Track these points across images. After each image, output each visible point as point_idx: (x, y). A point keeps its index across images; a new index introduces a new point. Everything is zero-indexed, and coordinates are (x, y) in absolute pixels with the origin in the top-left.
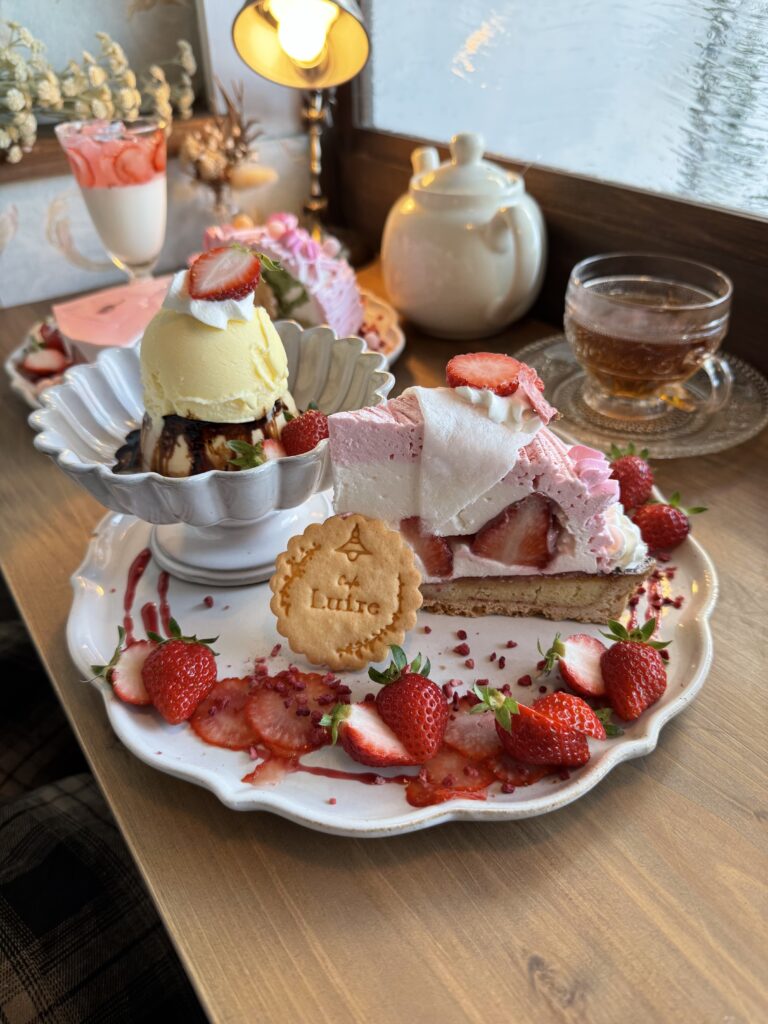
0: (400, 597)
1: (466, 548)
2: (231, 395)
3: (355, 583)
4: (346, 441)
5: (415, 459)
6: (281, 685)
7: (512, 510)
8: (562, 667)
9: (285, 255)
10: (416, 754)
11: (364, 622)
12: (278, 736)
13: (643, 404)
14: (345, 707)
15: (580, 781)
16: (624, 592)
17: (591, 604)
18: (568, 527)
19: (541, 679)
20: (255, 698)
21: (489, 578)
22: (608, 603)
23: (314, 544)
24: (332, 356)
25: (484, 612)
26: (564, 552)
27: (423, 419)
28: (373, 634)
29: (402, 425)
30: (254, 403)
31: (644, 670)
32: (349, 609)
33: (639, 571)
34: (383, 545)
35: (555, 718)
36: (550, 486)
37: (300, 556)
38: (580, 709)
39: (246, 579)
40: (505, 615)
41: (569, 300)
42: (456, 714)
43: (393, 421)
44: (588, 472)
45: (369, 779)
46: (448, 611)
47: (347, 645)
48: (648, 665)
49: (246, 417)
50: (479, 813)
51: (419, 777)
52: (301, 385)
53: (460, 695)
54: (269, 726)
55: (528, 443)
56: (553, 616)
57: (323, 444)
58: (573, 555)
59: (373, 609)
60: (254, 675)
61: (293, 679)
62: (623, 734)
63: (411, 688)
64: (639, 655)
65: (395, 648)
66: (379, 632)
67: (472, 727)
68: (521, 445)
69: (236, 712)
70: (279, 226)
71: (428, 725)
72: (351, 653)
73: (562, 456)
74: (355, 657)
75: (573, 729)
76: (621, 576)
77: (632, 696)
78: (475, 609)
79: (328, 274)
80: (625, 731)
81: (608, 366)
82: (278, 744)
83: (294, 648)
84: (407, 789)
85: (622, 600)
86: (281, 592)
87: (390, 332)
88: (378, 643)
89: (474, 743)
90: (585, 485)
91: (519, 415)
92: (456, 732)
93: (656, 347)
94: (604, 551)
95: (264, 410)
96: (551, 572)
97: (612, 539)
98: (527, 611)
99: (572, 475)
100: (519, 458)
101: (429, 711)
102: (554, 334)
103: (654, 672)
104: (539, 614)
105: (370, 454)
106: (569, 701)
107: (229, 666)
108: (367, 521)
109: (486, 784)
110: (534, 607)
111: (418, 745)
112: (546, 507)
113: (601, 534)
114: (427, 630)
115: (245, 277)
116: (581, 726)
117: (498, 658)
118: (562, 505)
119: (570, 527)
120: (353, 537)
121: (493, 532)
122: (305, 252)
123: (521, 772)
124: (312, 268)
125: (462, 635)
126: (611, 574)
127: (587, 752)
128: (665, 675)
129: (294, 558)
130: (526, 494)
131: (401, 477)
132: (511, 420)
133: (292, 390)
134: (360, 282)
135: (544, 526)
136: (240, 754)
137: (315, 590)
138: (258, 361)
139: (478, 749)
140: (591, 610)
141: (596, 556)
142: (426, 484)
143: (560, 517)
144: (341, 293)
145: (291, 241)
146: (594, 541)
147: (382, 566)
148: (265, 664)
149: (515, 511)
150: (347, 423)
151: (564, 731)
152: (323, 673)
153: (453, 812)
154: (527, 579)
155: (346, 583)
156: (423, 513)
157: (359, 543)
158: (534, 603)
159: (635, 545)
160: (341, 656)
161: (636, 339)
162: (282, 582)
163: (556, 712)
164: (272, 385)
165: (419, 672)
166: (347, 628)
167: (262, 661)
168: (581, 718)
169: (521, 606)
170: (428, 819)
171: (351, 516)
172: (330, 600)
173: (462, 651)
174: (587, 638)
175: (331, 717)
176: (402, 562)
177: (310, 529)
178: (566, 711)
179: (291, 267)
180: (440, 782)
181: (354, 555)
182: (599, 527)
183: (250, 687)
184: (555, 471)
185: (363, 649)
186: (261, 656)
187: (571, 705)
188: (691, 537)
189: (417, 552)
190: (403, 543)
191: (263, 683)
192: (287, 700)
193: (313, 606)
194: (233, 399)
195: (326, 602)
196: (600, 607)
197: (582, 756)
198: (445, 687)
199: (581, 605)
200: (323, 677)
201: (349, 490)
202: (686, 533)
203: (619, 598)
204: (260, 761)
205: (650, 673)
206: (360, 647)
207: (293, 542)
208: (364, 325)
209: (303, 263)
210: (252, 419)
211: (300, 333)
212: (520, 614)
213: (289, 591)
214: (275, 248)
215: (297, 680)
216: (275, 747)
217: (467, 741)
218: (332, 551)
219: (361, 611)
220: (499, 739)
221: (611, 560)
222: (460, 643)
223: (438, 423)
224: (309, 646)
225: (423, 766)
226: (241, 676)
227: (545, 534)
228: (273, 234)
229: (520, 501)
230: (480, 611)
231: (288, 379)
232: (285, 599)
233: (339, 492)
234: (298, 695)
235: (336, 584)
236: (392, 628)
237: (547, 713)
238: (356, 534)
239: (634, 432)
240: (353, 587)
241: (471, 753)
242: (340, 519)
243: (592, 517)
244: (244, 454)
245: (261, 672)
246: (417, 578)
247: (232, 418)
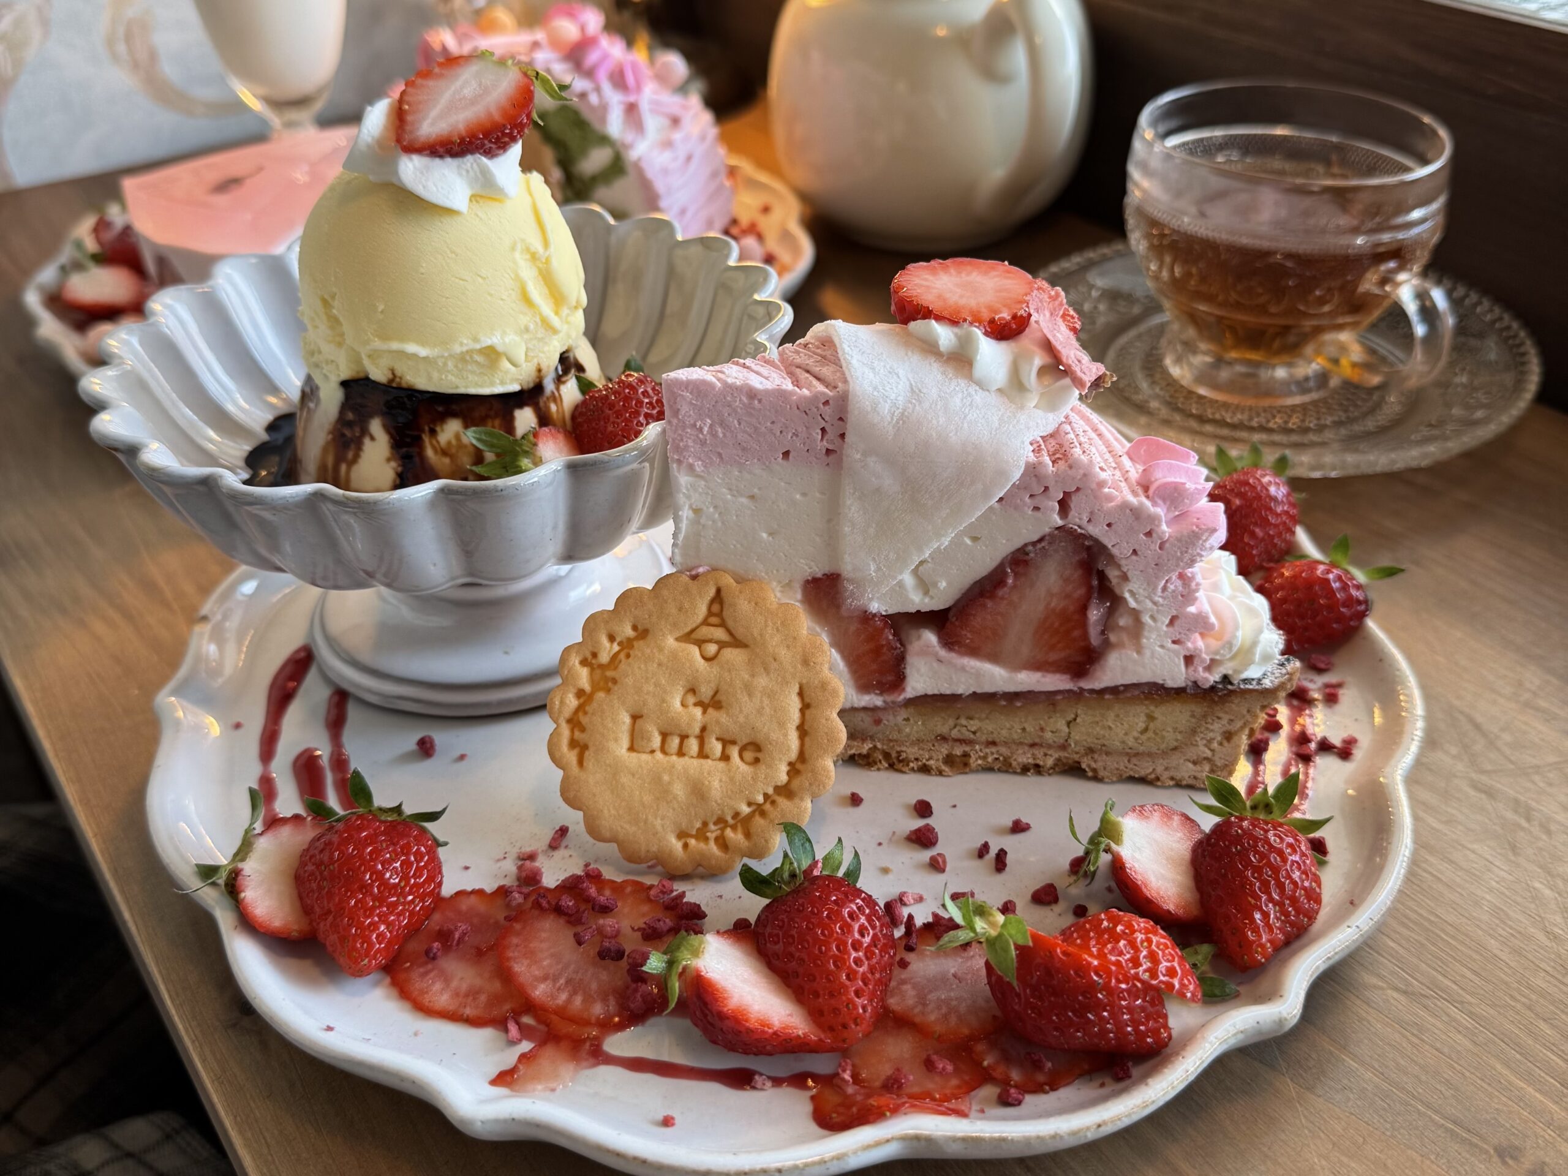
0: (803, 731)
1: (930, 637)
2: (476, 340)
3: (714, 703)
4: (698, 424)
5: (832, 457)
6: (568, 902)
7: (1020, 561)
8: (1118, 867)
9: (580, 84)
10: (831, 1029)
11: (732, 779)
12: (563, 997)
13: (1281, 373)
14: (694, 939)
15: (1150, 1081)
16: (1239, 724)
17: (1175, 749)
18: (1127, 595)
19: (1077, 891)
20: (517, 926)
21: (975, 696)
22: (1207, 745)
23: (635, 628)
24: (671, 273)
25: (966, 765)
26: (1120, 645)
27: (845, 381)
28: (749, 804)
29: (806, 392)
30: (520, 354)
31: (1276, 870)
32: (702, 754)
33: (1267, 683)
34: (769, 630)
35: (1101, 956)
36: (1092, 513)
37: (607, 650)
38: (1149, 941)
39: (500, 703)
40: (1007, 772)
41: (1134, 172)
42: (910, 957)
43: (788, 385)
44: (1165, 485)
45: (741, 1079)
46: (895, 763)
47: (698, 825)
48: (1284, 860)
49: (502, 383)
50: (955, 1139)
51: (837, 1075)
52: (611, 328)
53: (919, 921)
54: (545, 978)
55: (1050, 429)
56: (1101, 774)
57: (652, 432)
58: (1139, 650)
59: (749, 755)
60: (516, 884)
61: (593, 891)
62: (1236, 995)
63: (824, 901)
64: (1267, 841)
65: (792, 830)
66: (760, 799)
67: (942, 981)
68: (1037, 434)
69: (479, 954)
70: (568, 29)
71: (856, 972)
72: (706, 839)
73: (1116, 457)
74: (713, 848)
75: (1136, 977)
76: (1232, 692)
77: (1253, 920)
78: (949, 760)
79: (666, 122)
80: (1241, 989)
81: (1210, 299)
82: (562, 1013)
83: (593, 830)
84: (813, 1098)
85: (1235, 739)
86: (569, 721)
87: (786, 236)
88: (758, 821)
89: (944, 1010)
90: (1160, 511)
91: (1031, 377)
92: (909, 991)
93: (1304, 261)
94: (1197, 643)
95: (539, 371)
96: (1097, 685)
97: (1213, 619)
98: (1050, 762)
99: (1134, 493)
100: (1032, 458)
101: (856, 946)
102: (1108, 241)
103: (1296, 875)
104: (1073, 770)
105: (744, 449)
106: (1129, 926)
107: (467, 868)
108: (738, 582)
109: (971, 1087)
110: (1063, 754)
111: (836, 1011)
112: (1085, 555)
113: (1192, 609)
114: (855, 800)
115: (504, 112)
116: (1153, 972)
117: (993, 851)
118: (1115, 551)
119: (1131, 592)
120: (710, 613)
121: (984, 606)
122: (619, 80)
123: (1037, 1066)
124: (631, 109)
125: (923, 809)
126: (1213, 688)
127: (1166, 1026)
128: (1317, 880)
129: (595, 655)
130: (1047, 530)
131: (804, 494)
132: (1016, 385)
133: (593, 335)
134: (727, 140)
135: (1081, 592)
136: (487, 1034)
137: (635, 718)
138: (528, 274)
139: (953, 1020)
140: (1175, 760)
141: (1183, 653)
142: (852, 509)
143: (1112, 574)
144: (689, 158)
145: (592, 57)
146: (1177, 623)
147: (767, 670)
148: (537, 864)
149: (1026, 563)
150: (699, 389)
151: (1119, 981)
152: (649, 880)
153: (904, 1138)
154: (1049, 699)
155: (696, 705)
156: (847, 567)
157: (723, 624)
158: (1064, 747)
159: (1261, 631)
160: (686, 846)
161: (1265, 244)
162: (572, 702)
163: (1105, 945)
164: (555, 321)
165: (840, 874)
166: (698, 791)
167: (532, 857)
168: (1153, 957)
169: (1039, 753)
170: (855, 1152)
171: (704, 574)
172: (665, 736)
173: (923, 839)
174: (1168, 814)
175: (666, 958)
176: (806, 662)
177: (628, 599)
178: (1122, 943)
179: (592, 108)
180: (877, 1084)
181: (712, 648)
182: (1188, 595)
183: (508, 906)
184: (1102, 484)
185: (729, 833)
186: (528, 849)
187: (1133, 931)
188: (1371, 624)
189: (836, 644)
190: (806, 625)
191: (533, 898)
192: (579, 929)
193: (631, 749)
194: (478, 347)
195: (657, 741)
196: (1192, 753)
197: (1156, 1032)
198: (889, 906)
199: (1154, 750)
200: (651, 887)
201: (703, 521)
202: (1362, 615)
203: (1228, 736)
204: (526, 1046)
205: (1289, 877)
206: (723, 830)
207: (592, 624)
208: (734, 222)
209: (615, 100)
210: (515, 387)
211: (609, 227)
212: (1038, 769)
213: (584, 720)
214: (561, 71)
215: (600, 891)
216: (554, 1017)
217: (931, 1007)
218: (670, 642)
219: (725, 757)
220: (993, 1003)
221: (1212, 660)
222: (919, 823)
223: (875, 388)
224: (627, 829)
225: (843, 1051)
226: (489, 887)
227: (1084, 609)
228: (555, 43)
229: (1034, 544)
230: (959, 764)
231: (586, 311)
232: (577, 734)
233: (684, 525)
234: (601, 921)
235: (677, 703)
236: (786, 791)
237: (1086, 947)
238: (716, 608)
239: (1262, 429)
240: (710, 710)
241: (938, 1029)
242: (685, 578)
243: (1174, 576)
244: (498, 455)
245: (529, 879)
246: (834, 693)
247: (477, 385)
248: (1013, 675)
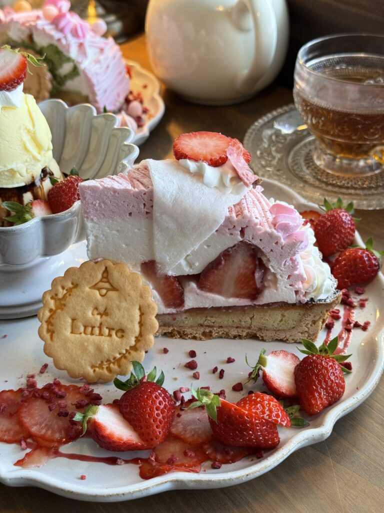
0: (141, 324)
1: (193, 285)
2: (5, 166)
3: (105, 313)
4: (94, 203)
5: (149, 215)
6: (47, 394)
7: (226, 255)
8: (265, 375)
9: (57, 35)
10: (147, 441)
11: (112, 344)
12: (43, 432)
13: (362, 163)
14: (94, 408)
15: (269, 458)
16: (318, 318)
17: (294, 328)
18: (270, 267)
19: (250, 385)
20: (26, 404)
21: (213, 308)
22: (306, 326)
23: (72, 284)
24: (92, 127)
25: (211, 336)
26: (269, 287)
27: (152, 185)
28: (120, 354)
29: (136, 190)
30: (24, 172)
31: (324, 377)
32: (101, 334)
33: (328, 301)
34: (127, 284)
35: (250, 410)
36: (253, 235)
37: (61, 292)
38: (270, 404)
39: (21, 313)
40: (228, 338)
42: (182, 413)
43: (130, 187)
44: (282, 224)
45: (112, 461)
46: (183, 335)
47: (99, 362)
48: (328, 372)
49: (17, 183)
50: (191, 481)
51: (149, 458)
52: (67, 154)
53: (186, 399)
54: (36, 424)
55: (237, 202)
56: (265, 338)
57: (77, 205)
58: (277, 289)
59: (119, 334)
60: (26, 387)
61: (57, 390)
62: (309, 425)
63: (146, 391)
64: (321, 364)
65: (136, 364)
66: (124, 352)
67: (193, 422)
68: (231, 205)
69: (11, 415)
70: (53, 10)
71: (157, 419)
72: (103, 368)
73: (265, 212)
74: (105, 372)
75: (263, 418)
76: (313, 305)
77: (314, 396)
78: (204, 334)
79: (97, 51)
80: (310, 423)
82: (43, 437)
83: (57, 365)
84: (140, 467)
85: (317, 323)
86: (47, 322)
87: (153, 100)
88: (123, 360)
89: (193, 433)
90: (280, 234)
91: (227, 181)
92: (180, 426)
93: (365, 117)
94: (300, 285)
95: (33, 177)
96: (261, 303)
97: (305, 276)
98: (244, 334)
99: (270, 227)
100: (228, 214)
101: (157, 409)
103: (333, 378)
104: (254, 337)
105: (113, 212)
106: (262, 398)
107: (6, 381)
108: (114, 264)
109: (201, 462)
110: (250, 331)
111: (148, 434)
112: (252, 252)
113: (296, 272)
114: (165, 351)
115: (14, 73)
116: (270, 416)
117: (219, 371)
118: (264, 250)
119: (272, 267)
120: (103, 277)
121: (213, 272)
122: (75, 33)
123: (227, 453)
124: (81, 45)
125: (192, 354)
126: (307, 303)
127: (277, 437)
128: (344, 382)
129: (56, 295)
130: (236, 242)
131: (139, 230)
132: (222, 185)
133: (58, 156)
134: (125, 56)
135: (251, 266)
136: (13, 446)
137: (73, 320)
138: (27, 139)
139: (196, 437)
140: (294, 332)
141: (294, 289)
142: (158, 235)
143: (264, 259)
144: (108, 67)
145: (63, 23)
146: (291, 278)
147: (126, 300)
148: (35, 379)
149: (229, 255)
150: (94, 189)
151: (256, 420)
152: (80, 385)
153: (172, 481)
154: (242, 309)
155: (98, 314)
156: (158, 258)
157: (108, 282)
158: (249, 328)
159: (324, 281)
160: (94, 371)
161: (348, 111)
162: (47, 314)
163: (252, 406)
164: (39, 157)
165: (155, 381)
166: (99, 349)
167: (33, 377)
168: (270, 410)
169: (240, 330)
170: (153, 487)
171: (101, 261)
172: (85, 327)
173: (191, 366)
174: (285, 353)
175: (83, 415)
176: (141, 296)
177: (69, 272)
178: (259, 405)
179: (63, 46)
180: (165, 461)
181: (104, 291)
182: (294, 267)
183: (22, 396)
184: (256, 224)
185: (112, 365)
186: (31, 373)
187: (264, 401)
188: (380, 274)
189: (156, 288)
190: (142, 281)
191: (32, 393)
192: (51, 405)
193: (72, 332)
194: (6, 169)
195: (82, 329)
196: (300, 329)
197: (273, 439)
198: (175, 393)
199: (285, 328)
200: (80, 388)
201: (98, 240)
202: (376, 272)
203: (314, 322)
204: (28, 450)
205: (329, 378)
206: (109, 364)
207: (55, 282)
208: (131, 93)
209: (73, 42)
210: (23, 184)
211: (65, 110)
212: (240, 337)
213: (52, 321)
214: (49, 29)
215: (60, 390)
216: (40, 440)
217: (188, 432)
218: (87, 289)
219: (110, 335)
220: (211, 430)
221: (306, 292)
222: (190, 360)
223: (164, 188)
224: (69, 364)
225: (154, 450)
226: (15, 389)
227: (253, 273)
228: (47, 17)
229: (231, 248)
230: (208, 335)
231: (53, 150)
232: (50, 327)
233: (91, 242)
234: (60, 402)
235: (90, 314)
236: (134, 348)
237: (244, 407)
238: (105, 275)
239: (352, 188)
240: (104, 316)
241: (190, 440)
242: (92, 263)
243: (288, 259)
244: (17, 213)
245: (31, 385)
246: (153, 309)
247: (7, 184)
248: (227, 299)
